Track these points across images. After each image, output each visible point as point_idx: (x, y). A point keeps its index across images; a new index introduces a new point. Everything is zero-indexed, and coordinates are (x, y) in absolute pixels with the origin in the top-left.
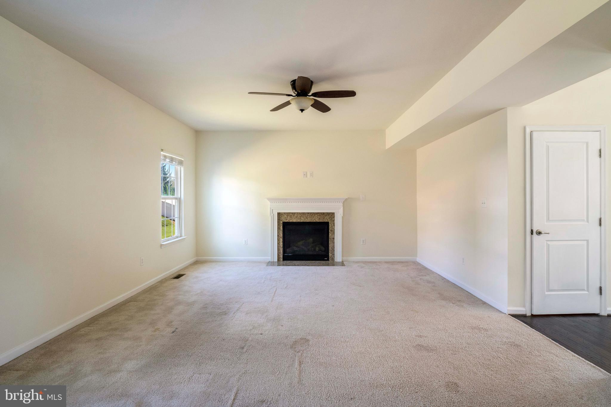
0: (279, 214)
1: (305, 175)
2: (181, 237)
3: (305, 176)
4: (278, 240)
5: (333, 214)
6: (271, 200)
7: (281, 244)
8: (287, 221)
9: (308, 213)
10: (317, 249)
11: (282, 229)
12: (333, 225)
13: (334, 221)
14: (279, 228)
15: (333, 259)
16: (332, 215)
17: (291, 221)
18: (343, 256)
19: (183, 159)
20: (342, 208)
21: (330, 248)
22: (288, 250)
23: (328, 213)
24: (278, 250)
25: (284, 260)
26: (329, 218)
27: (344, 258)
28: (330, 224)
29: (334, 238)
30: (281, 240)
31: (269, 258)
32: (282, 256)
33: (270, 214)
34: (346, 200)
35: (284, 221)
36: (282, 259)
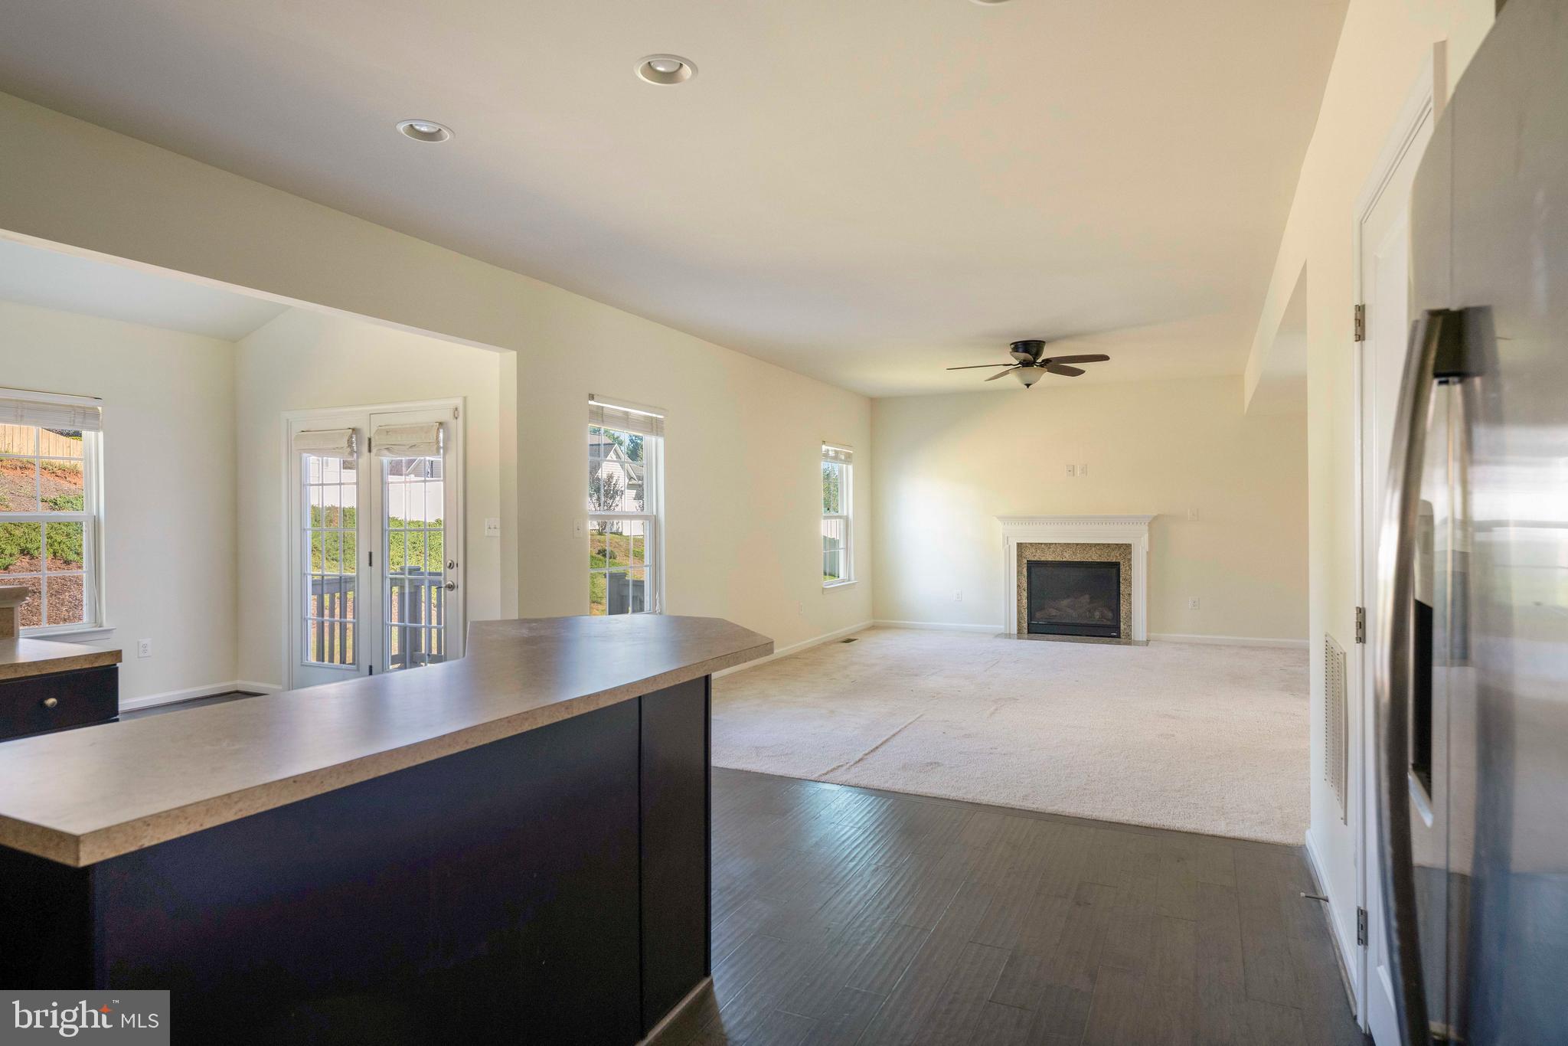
0: (1019, 545)
1: (1072, 471)
2: (849, 580)
3: (1071, 473)
4: (1019, 594)
5: (1128, 546)
6: (1005, 519)
7: (1025, 601)
8: (1036, 559)
9: (1077, 544)
10: (1097, 614)
11: (1025, 573)
12: (1128, 568)
13: (1130, 560)
14: (1019, 573)
15: (1129, 636)
16: (1127, 548)
17: (1043, 559)
18: (1149, 630)
19: (851, 452)
20: (1146, 536)
21: (1123, 614)
22: (1038, 615)
23: (1117, 544)
24: (1019, 612)
25: (1029, 632)
26: (1120, 555)
27: (1152, 634)
28: (1122, 567)
29: (1130, 595)
30: (1025, 594)
31: (1001, 628)
32: (1025, 625)
33: (1004, 546)
34: (1156, 518)
35: (1030, 559)
36: (1026, 631)
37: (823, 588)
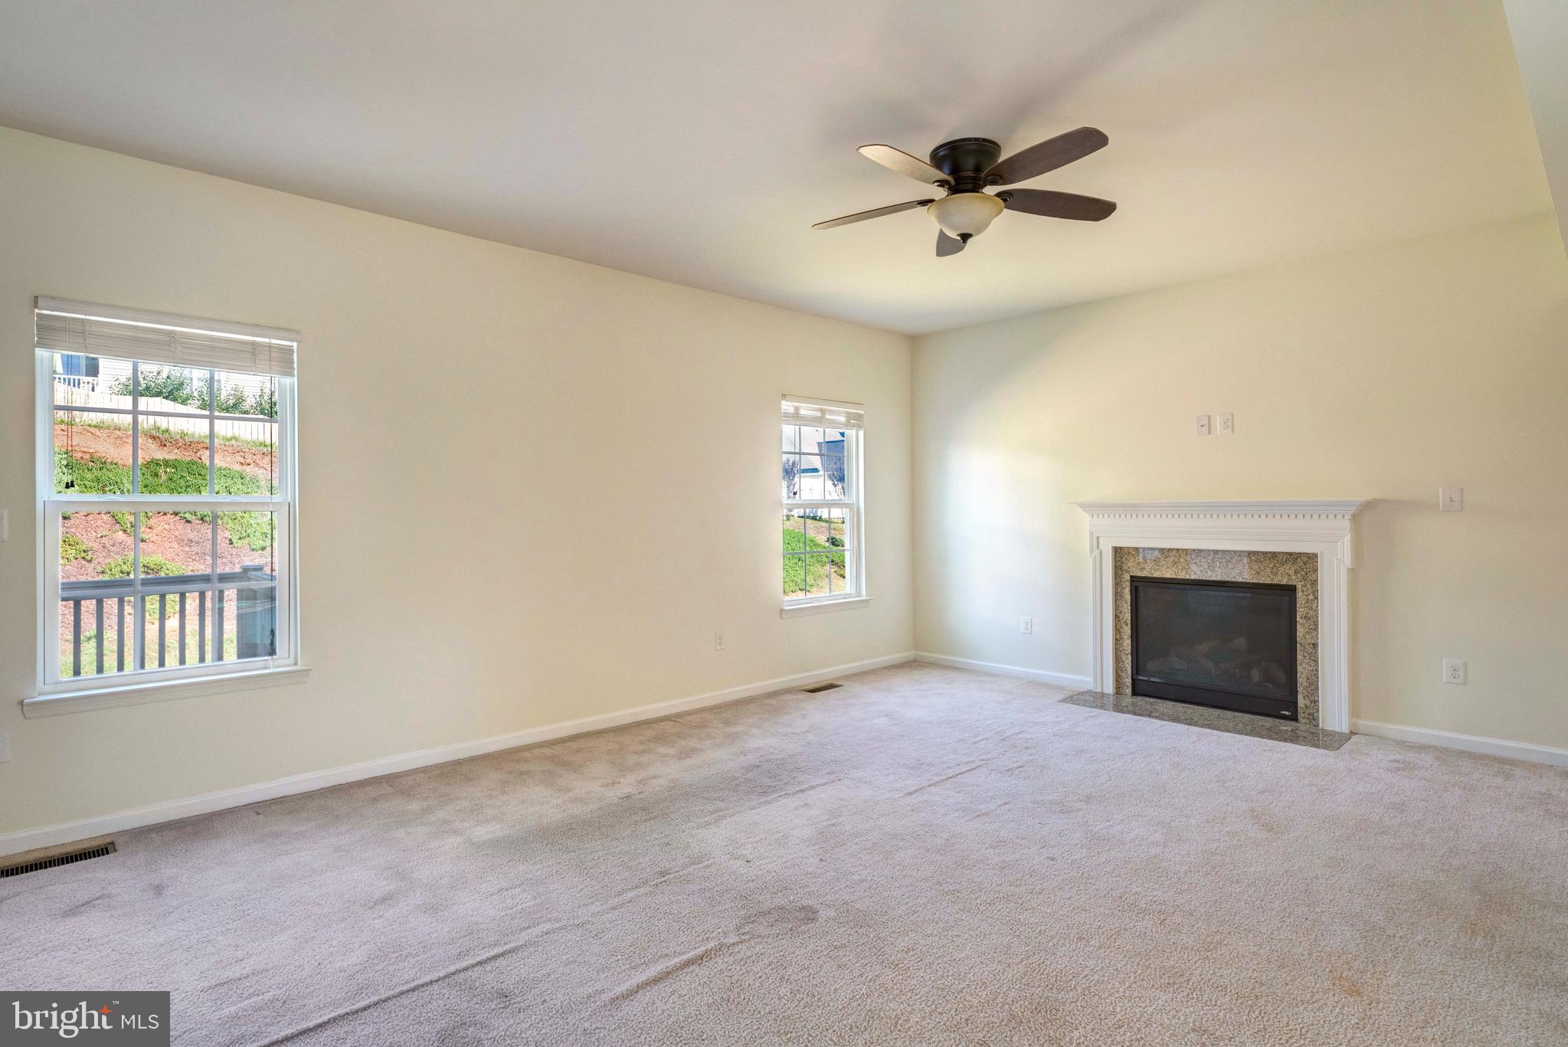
0: (1118, 552)
1: (1207, 426)
2: (859, 596)
3: (1205, 429)
4: (1117, 630)
5: (1312, 558)
6: (1095, 508)
7: (1127, 643)
8: (1145, 574)
9: (1216, 552)
10: (1256, 675)
11: (1128, 597)
12: (1311, 597)
13: (1315, 582)
14: (1117, 595)
15: (1313, 719)
16: (1307, 562)
17: (1157, 574)
18: (1355, 711)
19: (862, 412)
20: (1347, 539)
21: (1301, 679)
22: (1151, 666)
23: (1290, 554)
24: (1117, 660)
25: (1135, 693)
26: (1296, 572)
27: (1361, 722)
28: (1299, 594)
29: (1315, 645)
30: (1127, 630)
31: (1086, 681)
32: (1128, 681)
33: (1092, 551)
34: (1368, 506)
35: (1134, 574)
36: (1129, 691)
37: (782, 610)
